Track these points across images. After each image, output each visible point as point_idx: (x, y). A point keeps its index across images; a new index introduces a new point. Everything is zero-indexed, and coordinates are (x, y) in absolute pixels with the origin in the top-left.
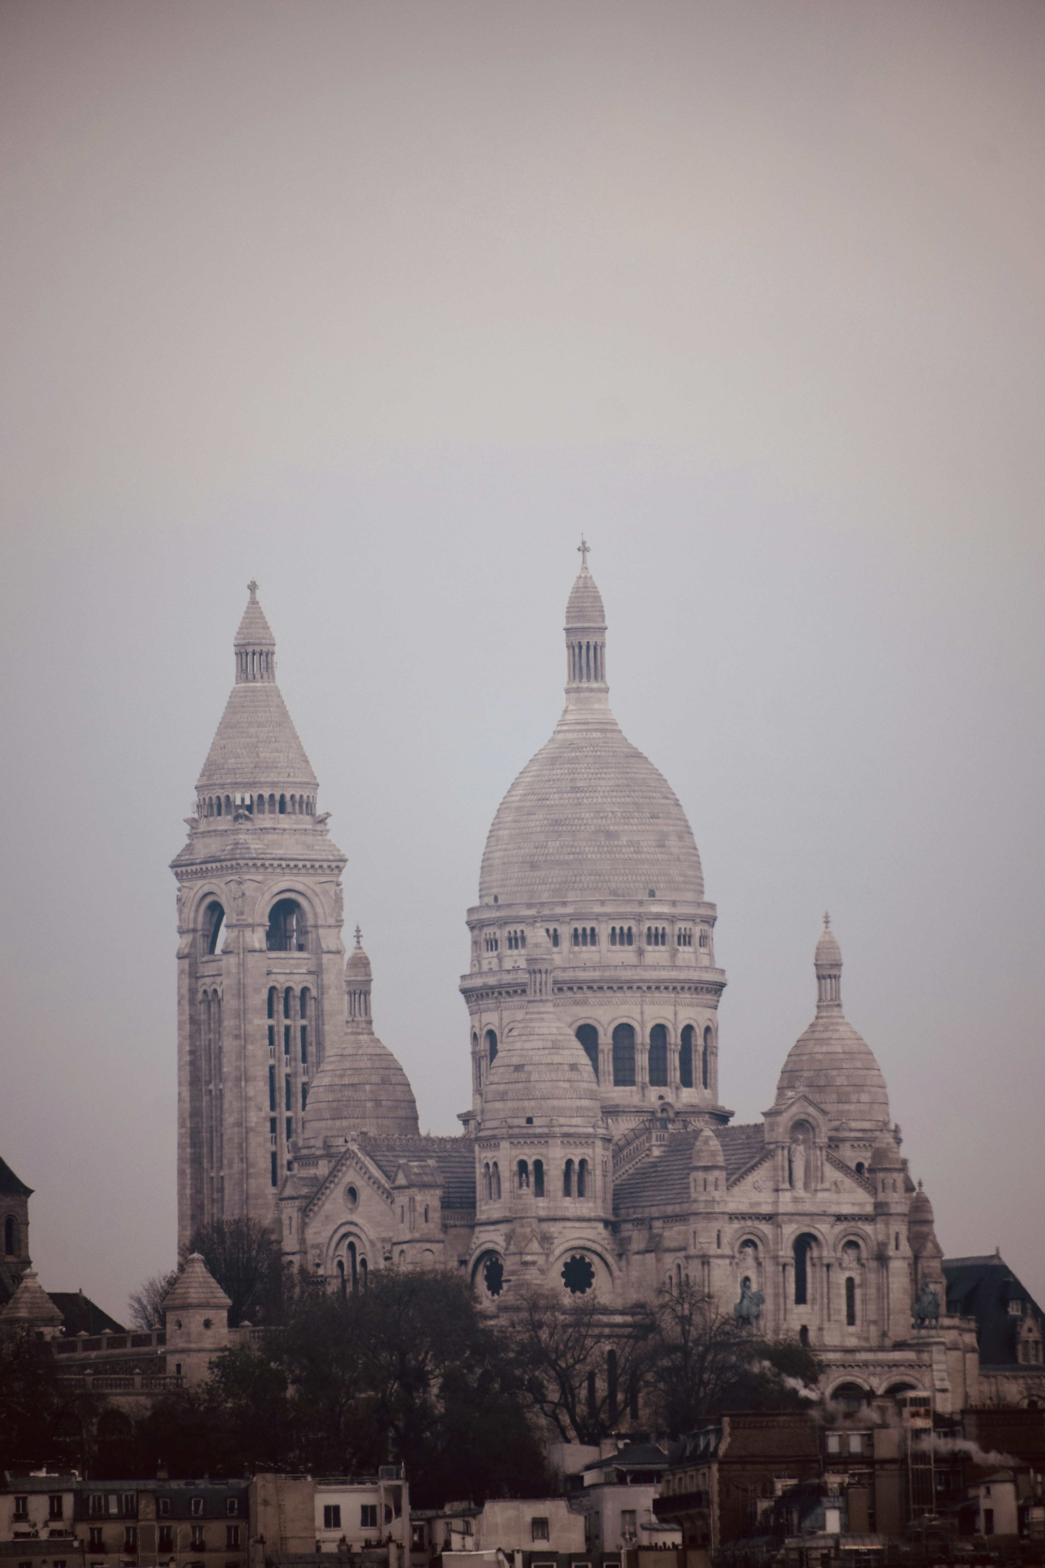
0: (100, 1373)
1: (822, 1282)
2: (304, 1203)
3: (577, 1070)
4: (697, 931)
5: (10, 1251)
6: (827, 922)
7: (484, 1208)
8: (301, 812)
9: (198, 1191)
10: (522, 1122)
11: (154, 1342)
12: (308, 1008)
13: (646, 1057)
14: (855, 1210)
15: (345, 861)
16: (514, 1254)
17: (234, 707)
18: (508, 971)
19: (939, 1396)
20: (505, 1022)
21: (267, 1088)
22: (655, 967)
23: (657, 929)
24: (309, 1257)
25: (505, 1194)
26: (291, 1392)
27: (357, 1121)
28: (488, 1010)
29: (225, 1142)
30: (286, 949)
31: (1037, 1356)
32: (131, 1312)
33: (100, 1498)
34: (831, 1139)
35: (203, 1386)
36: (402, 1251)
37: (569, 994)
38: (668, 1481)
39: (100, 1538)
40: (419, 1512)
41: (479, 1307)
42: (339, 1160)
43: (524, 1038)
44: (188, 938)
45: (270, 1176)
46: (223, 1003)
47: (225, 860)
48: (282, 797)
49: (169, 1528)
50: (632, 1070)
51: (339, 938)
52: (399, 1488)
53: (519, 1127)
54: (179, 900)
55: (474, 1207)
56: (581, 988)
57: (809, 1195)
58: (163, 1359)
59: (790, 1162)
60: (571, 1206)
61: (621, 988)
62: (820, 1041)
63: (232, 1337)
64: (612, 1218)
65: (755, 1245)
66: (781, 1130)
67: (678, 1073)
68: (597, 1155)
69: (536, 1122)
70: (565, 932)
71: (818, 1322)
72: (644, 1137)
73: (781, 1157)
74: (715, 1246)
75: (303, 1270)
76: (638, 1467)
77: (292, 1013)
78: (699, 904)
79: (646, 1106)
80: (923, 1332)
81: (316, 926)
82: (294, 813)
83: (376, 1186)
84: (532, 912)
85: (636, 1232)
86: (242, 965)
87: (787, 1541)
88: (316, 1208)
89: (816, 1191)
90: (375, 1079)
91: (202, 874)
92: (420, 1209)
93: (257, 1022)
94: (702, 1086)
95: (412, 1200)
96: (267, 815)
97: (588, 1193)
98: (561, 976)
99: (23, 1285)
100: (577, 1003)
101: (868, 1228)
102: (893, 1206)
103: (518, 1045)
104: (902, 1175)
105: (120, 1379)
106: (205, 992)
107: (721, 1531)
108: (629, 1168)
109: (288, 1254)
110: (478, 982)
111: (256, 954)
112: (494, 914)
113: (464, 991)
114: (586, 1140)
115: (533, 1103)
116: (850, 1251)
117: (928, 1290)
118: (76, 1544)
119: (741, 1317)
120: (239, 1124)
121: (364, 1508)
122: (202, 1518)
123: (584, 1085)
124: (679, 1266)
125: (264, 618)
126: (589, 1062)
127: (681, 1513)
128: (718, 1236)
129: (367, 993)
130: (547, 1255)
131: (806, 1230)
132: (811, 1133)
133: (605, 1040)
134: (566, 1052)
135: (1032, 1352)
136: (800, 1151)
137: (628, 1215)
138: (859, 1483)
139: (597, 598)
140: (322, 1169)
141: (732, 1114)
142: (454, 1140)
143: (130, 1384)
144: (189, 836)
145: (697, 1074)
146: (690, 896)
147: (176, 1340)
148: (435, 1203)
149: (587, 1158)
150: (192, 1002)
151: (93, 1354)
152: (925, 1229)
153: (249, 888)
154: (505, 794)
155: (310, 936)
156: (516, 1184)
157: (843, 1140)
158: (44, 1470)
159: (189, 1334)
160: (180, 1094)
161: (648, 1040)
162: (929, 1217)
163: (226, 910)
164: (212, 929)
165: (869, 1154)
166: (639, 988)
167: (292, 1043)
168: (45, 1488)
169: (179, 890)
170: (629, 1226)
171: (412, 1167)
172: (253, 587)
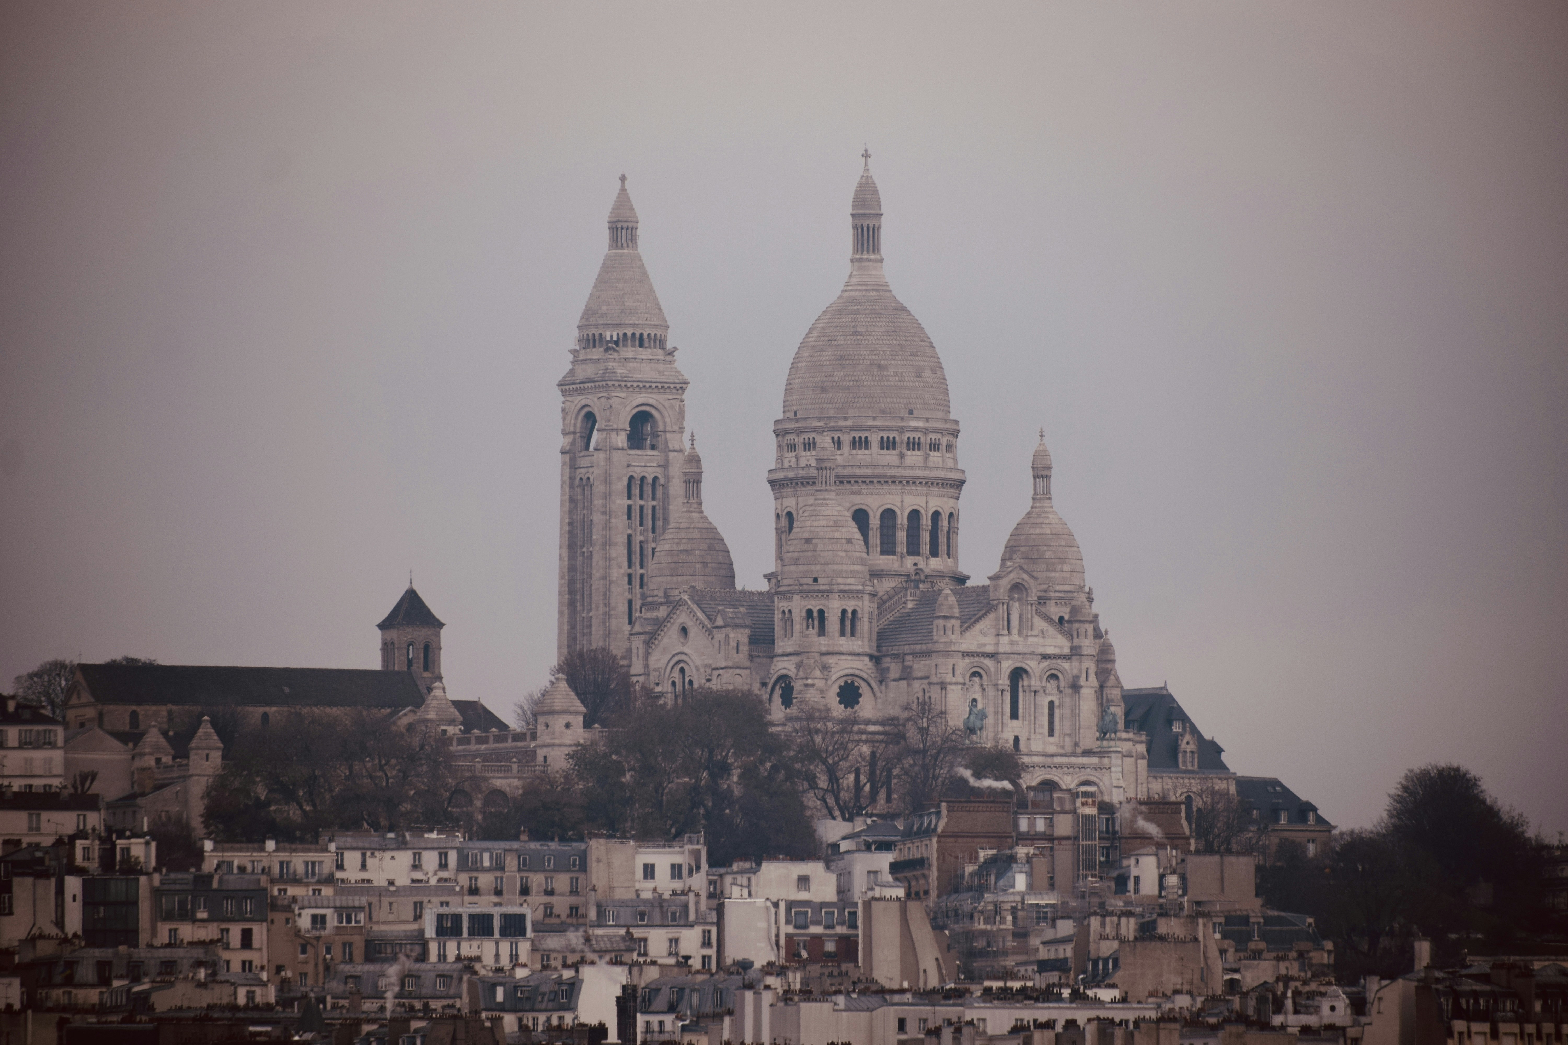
0: (488, 761)
1: (1030, 704)
2: (647, 637)
3: (852, 543)
4: (944, 441)
5: (426, 668)
6: (1042, 436)
7: (781, 644)
8: (655, 347)
9: (573, 627)
10: (810, 581)
11: (528, 738)
12: (657, 493)
13: (904, 534)
14: (1056, 651)
15: (687, 383)
16: (802, 679)
17: (606, 268)
18: (803, 468)
19: (1115, 790)
20: (800, 505)
21: (626, 551)
22: (912, 467)
23: (914, 438)
24: (651, 678)
25: (796, 634)
26: (628, 777)
27: (688, 577)
28: (788, 496)
29: (593, 591)
30: (642, 449)
31: (1193, 762)
32: (515, 716)
33: (476, 855)
34: (1040, 598)
35: (560, 772)
36: (719, 675)
37: (848, 486)
38: (901, 849)
39: (476, 884)
40: (714, 870)
41: (769, 717)
42: (675, 605)
43: (813, 518)
44: (570, 438)
45: (626, 617)
46: (594, 488)
47: (598, 381)
48: (641, 335)
49: (527, 878)
50: (894, 544)
51: (681, 441)
52: (699, 851)
53: (808, 584)
54: (563, 410)
55: (774, 644)
56: (857, 482)
57: (1022, 639)
58: (534, 752)
59: (1008, 614)
60: (845, 644)
61: (886, 482)
62: (1035, 525)
63: (586, 735)
64: (876, 654)
65: (980, 676)
66: (1002, 590)
67: (928, 547)
68: (865, 606)
69: (820, 581)
70: (846, 439)
71: (1027, 734)
72: (902, 594)
73: (1002, 610)
74: (951, 675)
75: (644, 688)
76: (881, 838)
77: (645, 496)
78: (946, 421)
79: (903, 571)
80: (1105, 743)
81: (665, 432)
82: (650, 347)
83: (701, 626)
84: (821, 424)
85: (893, 664)
86: (609, 460)
87: (986, 895)
88: (656, 642)
89: (1027, 636)
90: (704, 546)
91: (581, 391)
92: (733, 644)
93: (619, 502)
94: (946, 556)
95: (727, 636)
96: (630, 349)
97: (858, 634)
98: (841, 472)
99: (432, 694)
100: (853, 493)
101: (1066, 665)
102: (1085, 648)
103: (808, 523)
104: (1092, 626)
105: (501, 766)
106: (581, 479)
107: (938, 888)
108: (891, 617)
109: (635, 675)
110: (780, 475)
111: (619, 451)
112: (793, 425)
113: (770, 482)
114: (856, 594)
115: (818, 567)
116: (1052, 681)
117: (1109, 711)
118: (458, 889)
119: (968, 728)
120: (604, 578)
121: (673, 866)
122: (554, 871)
123: (858, 554)
124: (924, 690)
125: (630, 202)
126: (862, 538)
127: (909, 874)
128: (953, 669)
129: (699, 482)
130: (827, 680)
131: (1019, 665)
132: (1025, 593)
133: (875, 521)
134: (844, 530)
135: (1189, 760)
136: (1016, 606)
137: (888, 651)
138: (1041, 854)
139: (875, 192)
140: (662, 612)
141: (968, 578)
142: (761, 594)
143: (509, 769)
144: (572, 363)
145: (943, 548)
146: (940, 415)
147: (544, 737)
148: (745, 640)
149: (858, 609)
150: (571, 486)
151: (483, 747)
152: (1109, 666)
153: (615, 402)
154: (804, 336)
155: (660, 438)
156: (805, 626)
157: (1049, 599)
158: (435, 832)
159: (553, 733)
160: (560, 555)
161: (906, 522)
162: (1112, 658)
163: (598, 418)
164: (588, 432)
165: (1068, 610)
166: (900, 482)
167: (645, 518)
168: (436, 845)
169: (563, 403)
170: (888, 659)
171: (728, 612)
172: (623, 178)
